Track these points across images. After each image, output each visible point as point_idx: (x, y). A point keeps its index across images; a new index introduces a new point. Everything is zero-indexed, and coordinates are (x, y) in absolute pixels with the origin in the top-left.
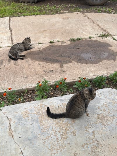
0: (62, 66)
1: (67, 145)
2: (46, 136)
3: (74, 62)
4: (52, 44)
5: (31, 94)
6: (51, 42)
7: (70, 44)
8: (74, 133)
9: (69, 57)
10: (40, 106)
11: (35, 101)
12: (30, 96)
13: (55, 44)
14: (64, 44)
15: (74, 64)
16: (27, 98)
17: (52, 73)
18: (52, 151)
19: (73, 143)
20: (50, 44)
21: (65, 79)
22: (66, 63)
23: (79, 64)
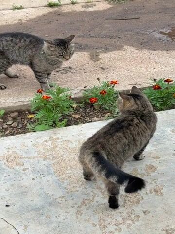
0: (95, 57)
1: (142, 215)
2: (81, 200)
3: (130, 49)
4: (56, 9)
5: (14, 119)
6: (51, 6)
7: (109, 9)
8: (156, 191)
9: (111, 37)
10: (50, 143)
11: (34, 133)
12: (15, 124)
13: (65, 9)
14: (91, 9)
15: (130, 52)
16: (6, 129)
17: (69, 74)
18: (104, 227)
19: (158, 209)
20: (50, 10)
21: (114, 83)
22: (106, 50)
23: (145, 51)
